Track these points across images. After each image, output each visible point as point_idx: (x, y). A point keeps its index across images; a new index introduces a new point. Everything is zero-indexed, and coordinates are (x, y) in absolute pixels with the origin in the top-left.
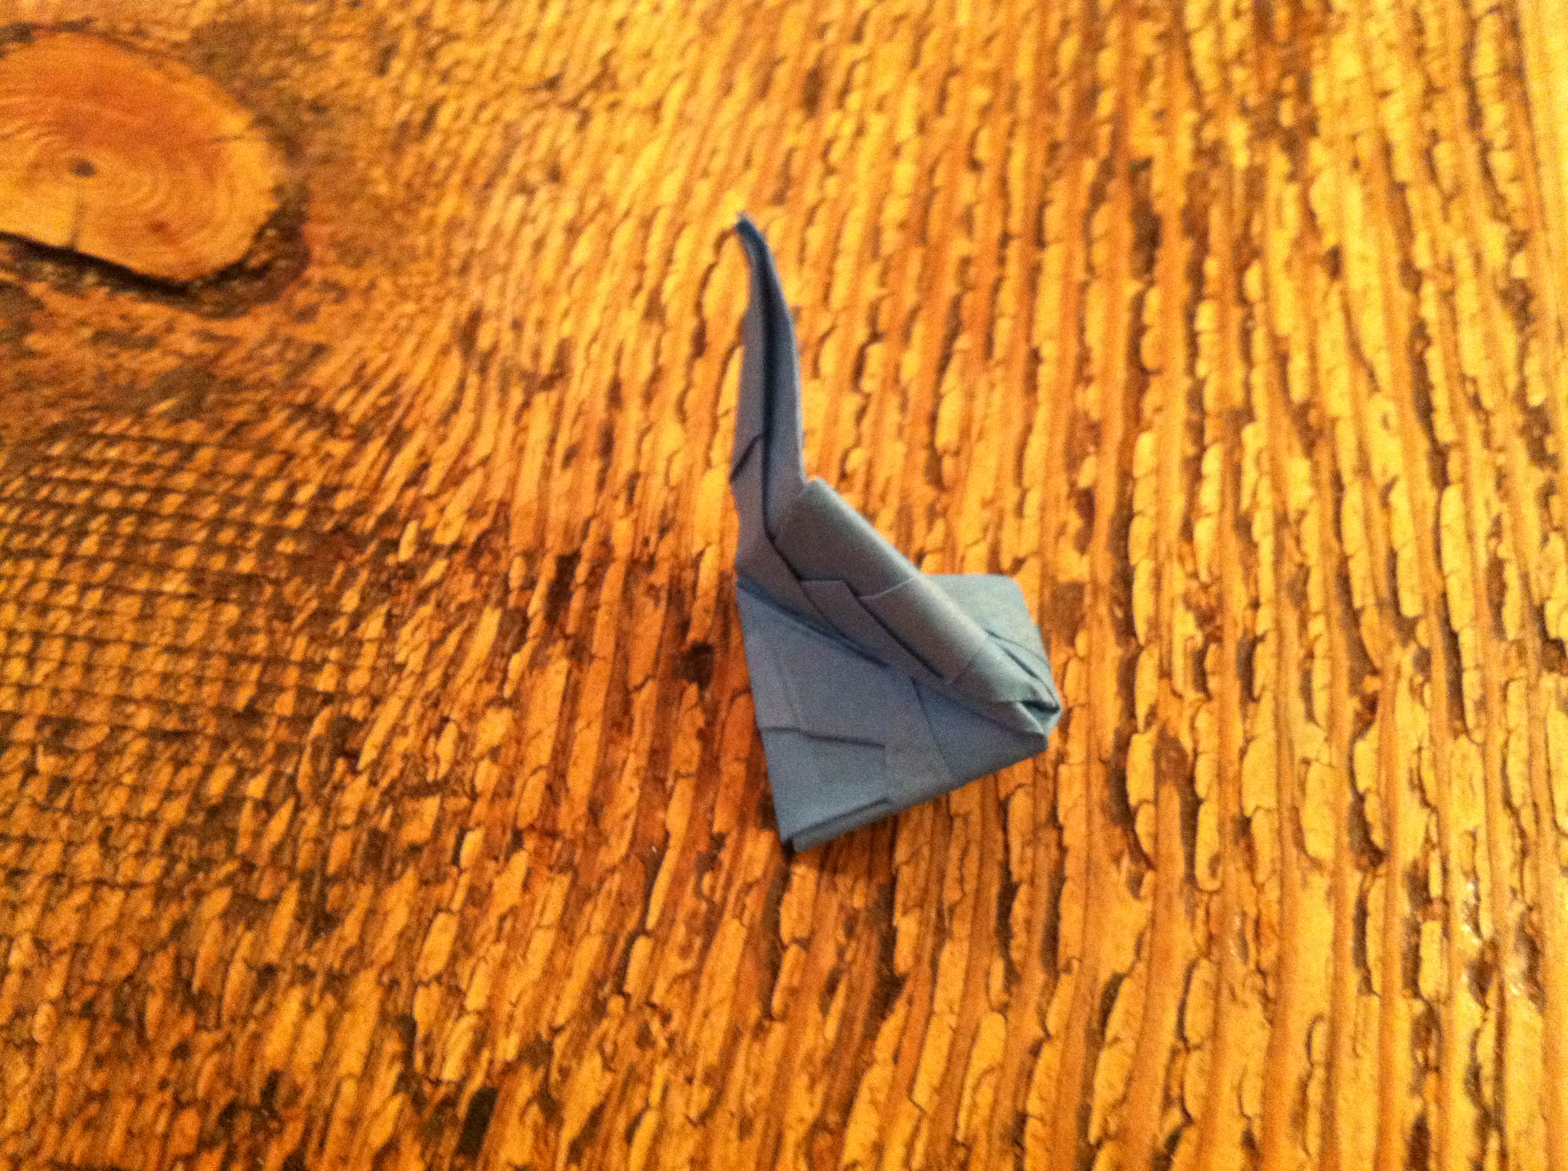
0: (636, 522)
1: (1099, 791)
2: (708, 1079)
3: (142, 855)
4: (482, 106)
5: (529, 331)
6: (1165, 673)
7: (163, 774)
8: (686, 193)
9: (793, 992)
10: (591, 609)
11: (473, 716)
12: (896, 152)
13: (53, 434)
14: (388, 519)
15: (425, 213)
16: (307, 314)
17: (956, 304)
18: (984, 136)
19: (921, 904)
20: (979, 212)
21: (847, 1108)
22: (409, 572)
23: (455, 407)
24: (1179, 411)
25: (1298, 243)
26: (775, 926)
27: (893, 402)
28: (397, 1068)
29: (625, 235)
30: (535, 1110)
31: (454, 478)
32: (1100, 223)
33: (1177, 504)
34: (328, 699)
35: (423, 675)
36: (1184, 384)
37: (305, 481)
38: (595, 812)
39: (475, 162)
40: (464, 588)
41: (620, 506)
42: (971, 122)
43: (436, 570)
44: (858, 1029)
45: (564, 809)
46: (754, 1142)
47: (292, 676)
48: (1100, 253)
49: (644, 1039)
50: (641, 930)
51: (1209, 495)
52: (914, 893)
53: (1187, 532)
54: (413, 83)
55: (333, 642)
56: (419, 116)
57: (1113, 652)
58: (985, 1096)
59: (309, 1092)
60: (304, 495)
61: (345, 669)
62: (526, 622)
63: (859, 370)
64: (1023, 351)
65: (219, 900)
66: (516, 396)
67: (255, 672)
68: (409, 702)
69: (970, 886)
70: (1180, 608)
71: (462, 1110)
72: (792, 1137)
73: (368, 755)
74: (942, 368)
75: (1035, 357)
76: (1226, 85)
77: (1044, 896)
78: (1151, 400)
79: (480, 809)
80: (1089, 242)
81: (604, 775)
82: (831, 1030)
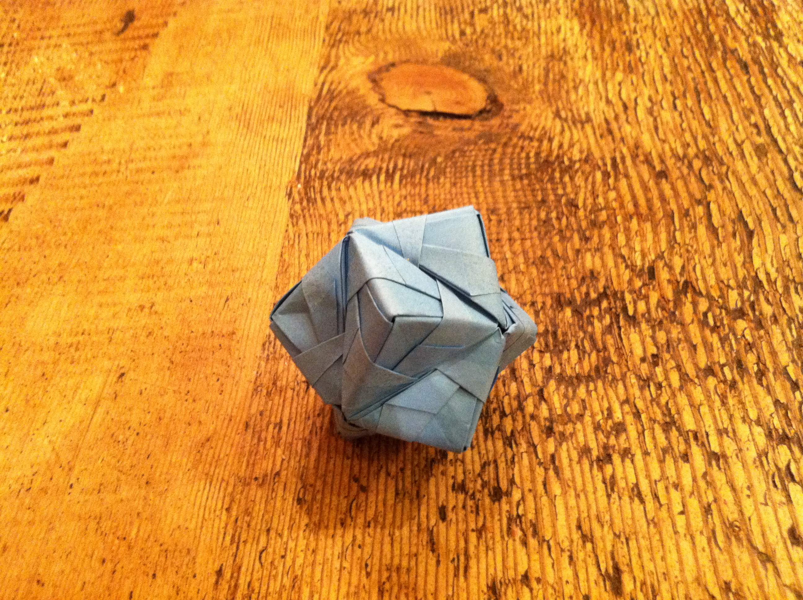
0: (628, 148)
1: (789, 186)
2: (710, 257)
3: (530, 231)
4: (534, 65)
5: (575, 112)
6: (796, 159)
7: (527, 216)
8: (604, 75)
9: (724, 237)
10: (626, 168)
11: (605, 193)
12: (661, 57)
13: (454, 152)
14: (558, 157)
15: (531, 90)
16: (510, 117)
17: (696, 88)
18: (685, 50)
19: (751, 214)
20: (692, 67)
21: (751, 257)
22: (570, 167)
23: (563, 131)
24: (773, 103)
25: (789, 61)
26: (713, 225)
27: (689, 112)
28: (624, 265)
29: (591, 87)
30: (666, 268)
31: (571, 146)
32: (728, 64)
33: (782, 123)
34: (562, 195)
35: (586, 187)
36: (771, 97)
37: (530, 151)
38: (650, 208)
39: (539, 77)
40: (587, 168)
41: (622, 145)
42: (679, 48)
43: (577, 165)
44: (746, 241)
45: (641, 209)
46: (729, 267)
47: (550, 192)
48: (732, 71)
49: (688, 251)
50: (675, 230)
51: (790, 119)
52: (748, 213)
53: (788, 129)
54: (511, 61)
55: (557, 183)
56: (517, 69)
57: (779, 157)
58: (788, 250)
59: (602, 273)
60: (532, 154)
61: (564, 188)
62: (609, 174)
63: (675, 107)
64: (720, 96)
65: (556, 239)
66: (579, 126)
67: (540, 193)
68: (585, 193)
69: (763, 209)
70: (793, 145)
71: (646, 270)
72: (739, 265)
73: (580, 205)
74: (699, 102)
75: (725, 97)
76: (751, 29)
77: (784, 209)
78: (763, 101)
79: (617, 211)
80: (728, 70)
81: (649, 201)
82: (738, 243)
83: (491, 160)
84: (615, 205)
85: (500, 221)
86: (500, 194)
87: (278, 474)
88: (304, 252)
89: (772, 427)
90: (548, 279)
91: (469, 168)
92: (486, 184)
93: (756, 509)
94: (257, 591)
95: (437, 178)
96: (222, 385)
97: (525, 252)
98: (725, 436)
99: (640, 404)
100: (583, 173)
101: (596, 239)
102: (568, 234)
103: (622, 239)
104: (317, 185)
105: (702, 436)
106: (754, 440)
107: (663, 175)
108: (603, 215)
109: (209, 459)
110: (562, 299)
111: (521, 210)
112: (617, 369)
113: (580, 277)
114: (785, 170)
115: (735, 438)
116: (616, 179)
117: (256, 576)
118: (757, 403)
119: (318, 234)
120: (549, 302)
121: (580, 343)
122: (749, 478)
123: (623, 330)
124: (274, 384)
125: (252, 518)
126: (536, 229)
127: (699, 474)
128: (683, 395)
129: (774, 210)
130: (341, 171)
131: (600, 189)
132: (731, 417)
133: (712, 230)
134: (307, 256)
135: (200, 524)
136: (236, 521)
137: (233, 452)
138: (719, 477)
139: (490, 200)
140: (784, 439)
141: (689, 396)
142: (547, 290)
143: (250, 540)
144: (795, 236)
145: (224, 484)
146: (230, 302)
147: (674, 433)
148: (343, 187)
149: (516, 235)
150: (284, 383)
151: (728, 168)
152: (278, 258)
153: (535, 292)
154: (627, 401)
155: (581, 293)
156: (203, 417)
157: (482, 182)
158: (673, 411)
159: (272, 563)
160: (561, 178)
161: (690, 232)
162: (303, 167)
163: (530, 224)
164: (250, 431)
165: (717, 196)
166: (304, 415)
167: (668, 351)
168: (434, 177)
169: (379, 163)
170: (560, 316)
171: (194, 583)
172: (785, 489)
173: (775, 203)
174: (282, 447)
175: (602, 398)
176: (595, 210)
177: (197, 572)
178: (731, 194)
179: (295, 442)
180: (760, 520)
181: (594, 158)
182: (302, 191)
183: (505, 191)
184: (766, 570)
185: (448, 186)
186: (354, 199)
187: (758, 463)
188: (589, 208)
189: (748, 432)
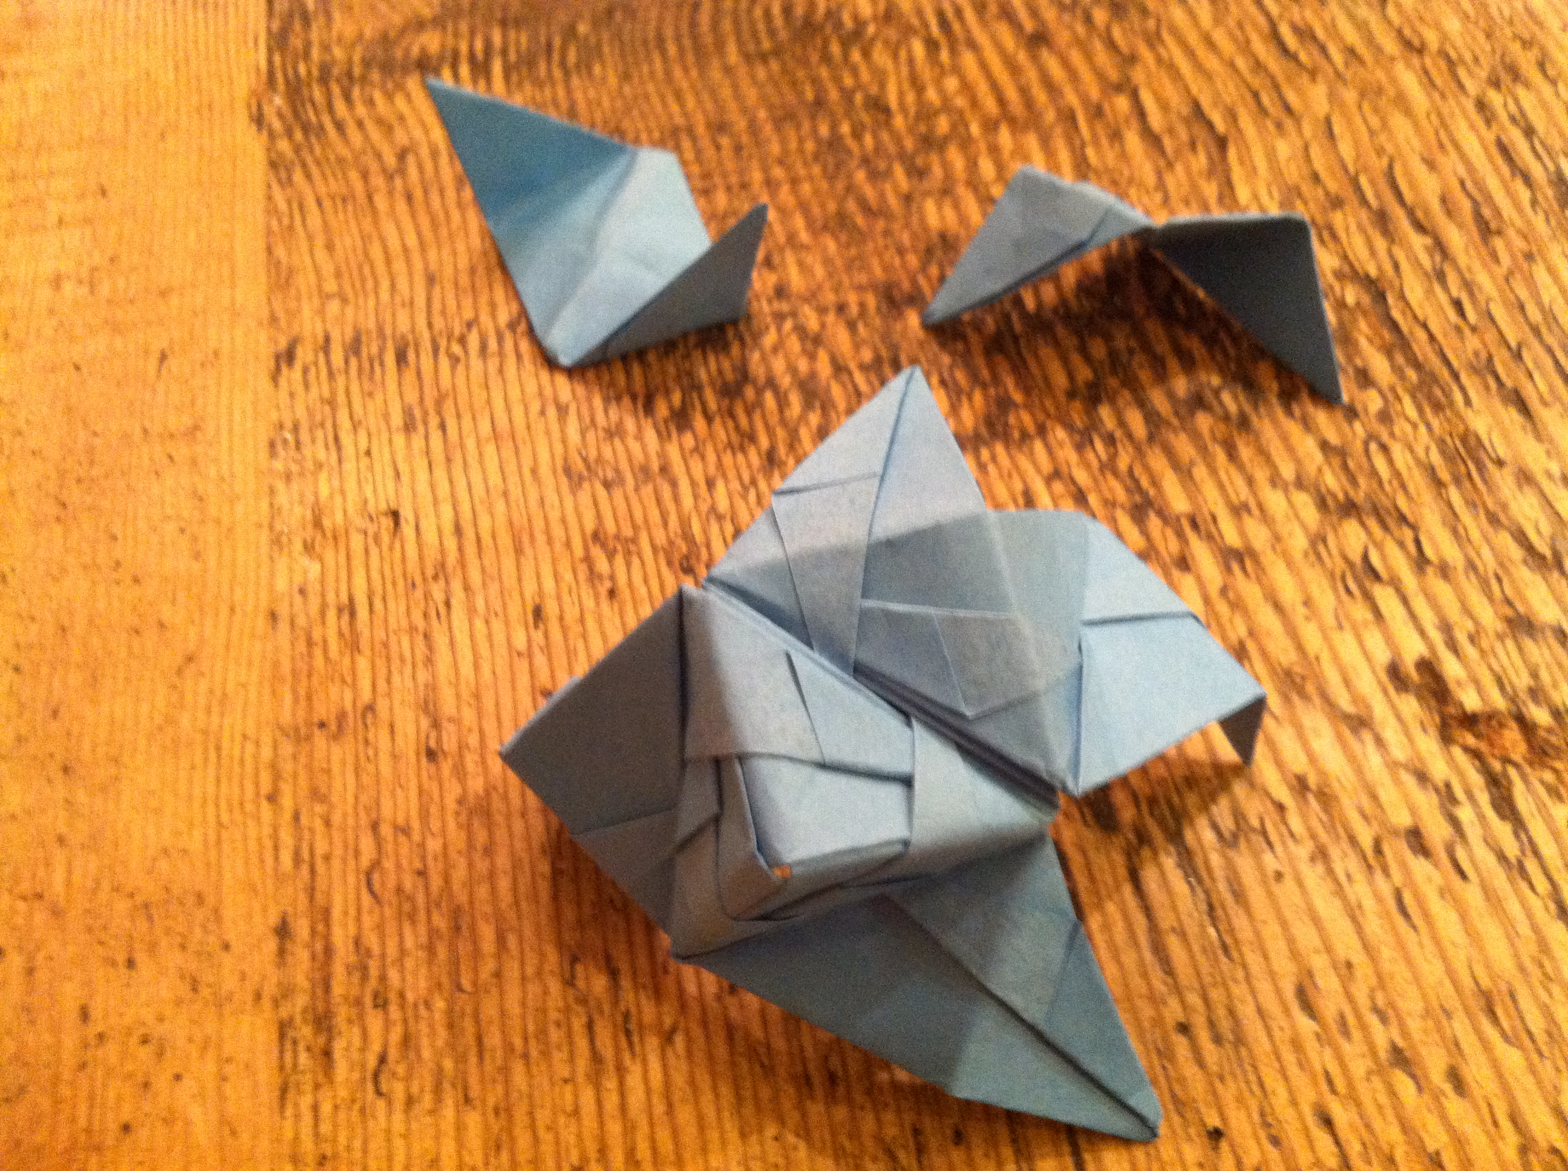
83: (693, 24)
84: (960, 102)
85: (738, 149)
86: (726, 92)
87: (370, 708)
88: (320, 242)
89: (1323, 490)
90: (860, 257)
91: (652, 44)
92: (694, 73)
93: (1326, 638)
94: (376, 950)
95: (585, 66)
96: (195, 539)
97: (804, 207)
98: (1245, 516)
99: (1082, 477)
100: (886, 43)
101: (937, 171)
102: (882, 166)
103: (987, 168)
104: (318, 94)
105: (1205, 520)
106: (1297, 516)
107: (1038, 40)
108: (943, 125)
109: (202, 701)
110: (895, 293)
111: (778, 124)
112: (1027, 418)
113: (922, 246)
114: (1262, 20)
115: (1265, 517)
116: (954, 52)
117: (368, 921)
118: (1290, 449)
119: (344, 200)
120: (871, 301)
121: (946, 375)
122: (1303, 585)
123: (1023, 343)
124: (317, 524)
125: (331, 806)
126: (816, 157)
127: (1214, 590)
128: (1158, 450)
129: (1256, 95)
130: (367, 64)
131: (926, 73)
132: (1250, 481)
133: (1152, 139)
134: (330, 247)
135: (212, 837)
136: (296, 817)
137: (254, 678)
138: (1250, 590)
139: (709, 106)
140: (1349, 508)
141: (1169, 453)
142: (862, 278)
143: (338, 852)
144: (1299, 143)
145: (250, 748)
146: (173, 363)
147: (1154, 523)
148: (378, 96)
149: (778, 172)
150: (339, 517)
151: (1159, 21)
152: (262, 256)
153: (840, 283)
154: (1056, 474)
155: (929, 279)
156: (166, 612)
157: (686, 70)
158: (1145, 483)
159: (399, 890)
160: (846, 55)
161: (1112, 146)
162: (277, 59)
163: (801, 151)
164: (284, 626)
165: (1149, 75)
166: (401, 583)
167: (1114, 372)
168: (578, 66)
169: (450, 41)
170: (898, 327)
171: (227, 960)
172: (1368, 597)
173: (1256, 82)
174: (367, 651)
175: (1010, 476)
176: (926, 114)
177: (231, 936)
178: (1172, 69)
179: (393, 639)
180: (1336, 658)
181: (901, 14)
182: (287, 111)
183: (735, 87)
184: (1362, 741)
185: (613, 80)
186: (411, 121)
187: (1312, 558)
188: (912, 111)
189: (1284, 503)
